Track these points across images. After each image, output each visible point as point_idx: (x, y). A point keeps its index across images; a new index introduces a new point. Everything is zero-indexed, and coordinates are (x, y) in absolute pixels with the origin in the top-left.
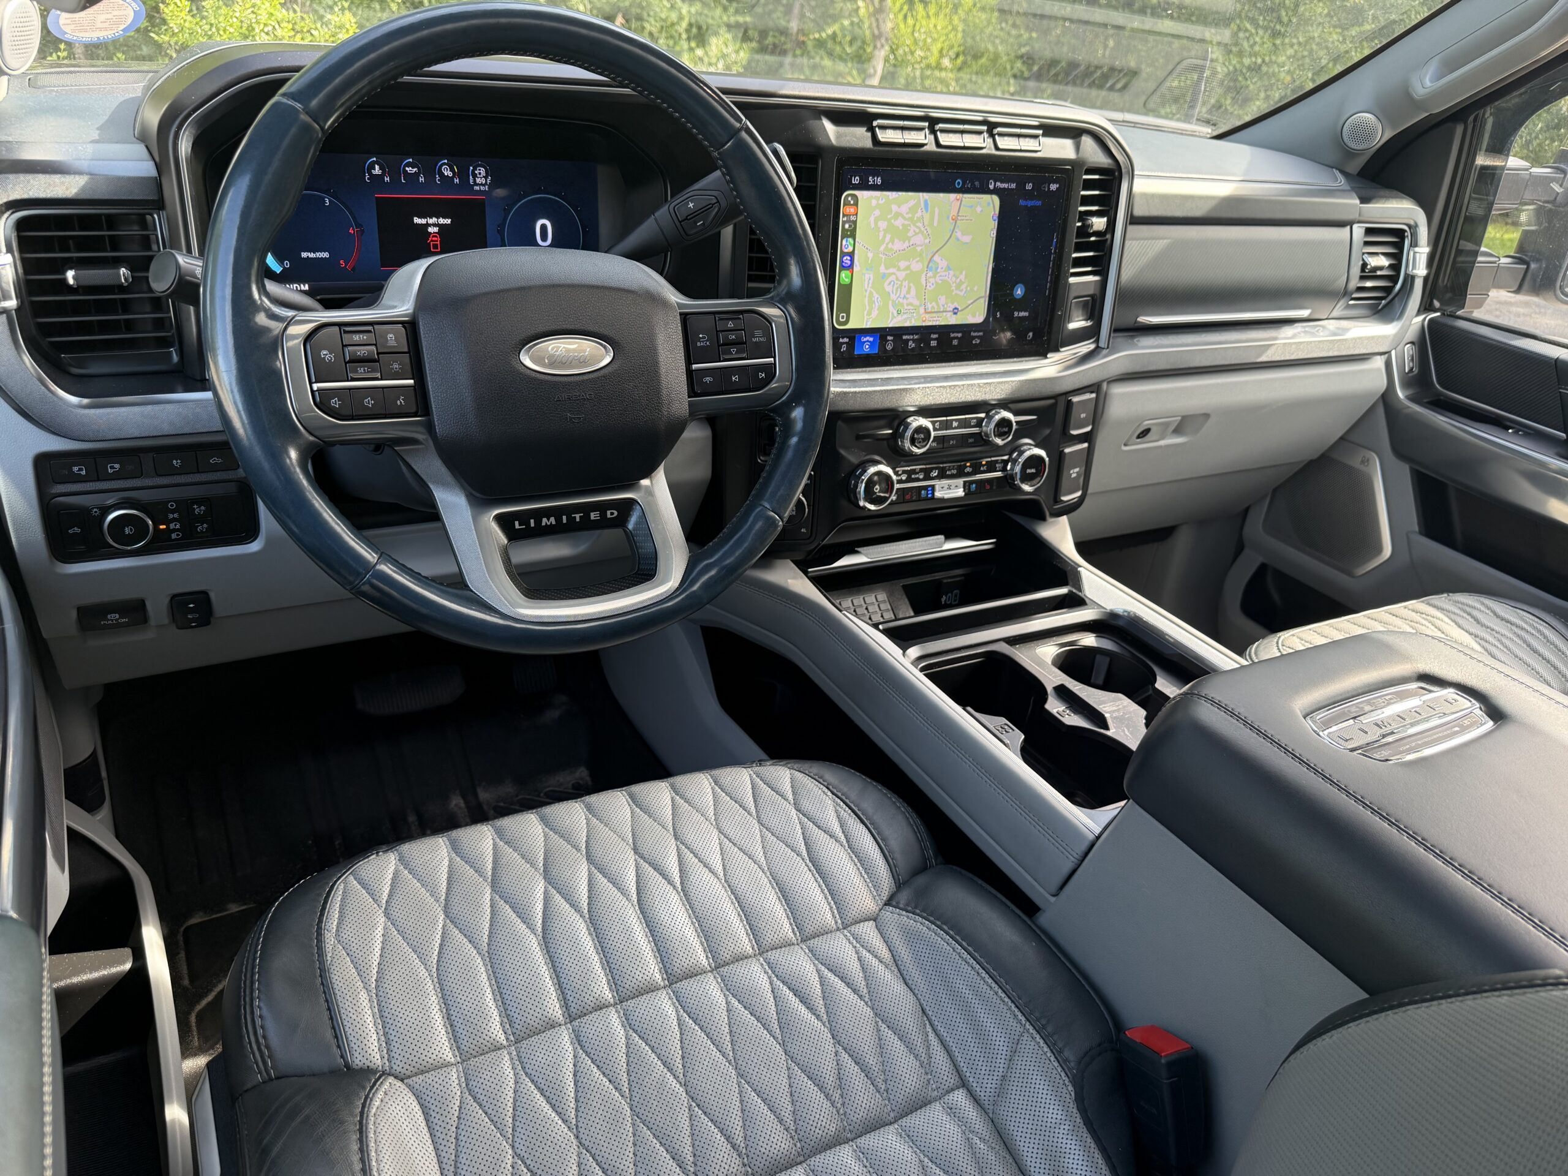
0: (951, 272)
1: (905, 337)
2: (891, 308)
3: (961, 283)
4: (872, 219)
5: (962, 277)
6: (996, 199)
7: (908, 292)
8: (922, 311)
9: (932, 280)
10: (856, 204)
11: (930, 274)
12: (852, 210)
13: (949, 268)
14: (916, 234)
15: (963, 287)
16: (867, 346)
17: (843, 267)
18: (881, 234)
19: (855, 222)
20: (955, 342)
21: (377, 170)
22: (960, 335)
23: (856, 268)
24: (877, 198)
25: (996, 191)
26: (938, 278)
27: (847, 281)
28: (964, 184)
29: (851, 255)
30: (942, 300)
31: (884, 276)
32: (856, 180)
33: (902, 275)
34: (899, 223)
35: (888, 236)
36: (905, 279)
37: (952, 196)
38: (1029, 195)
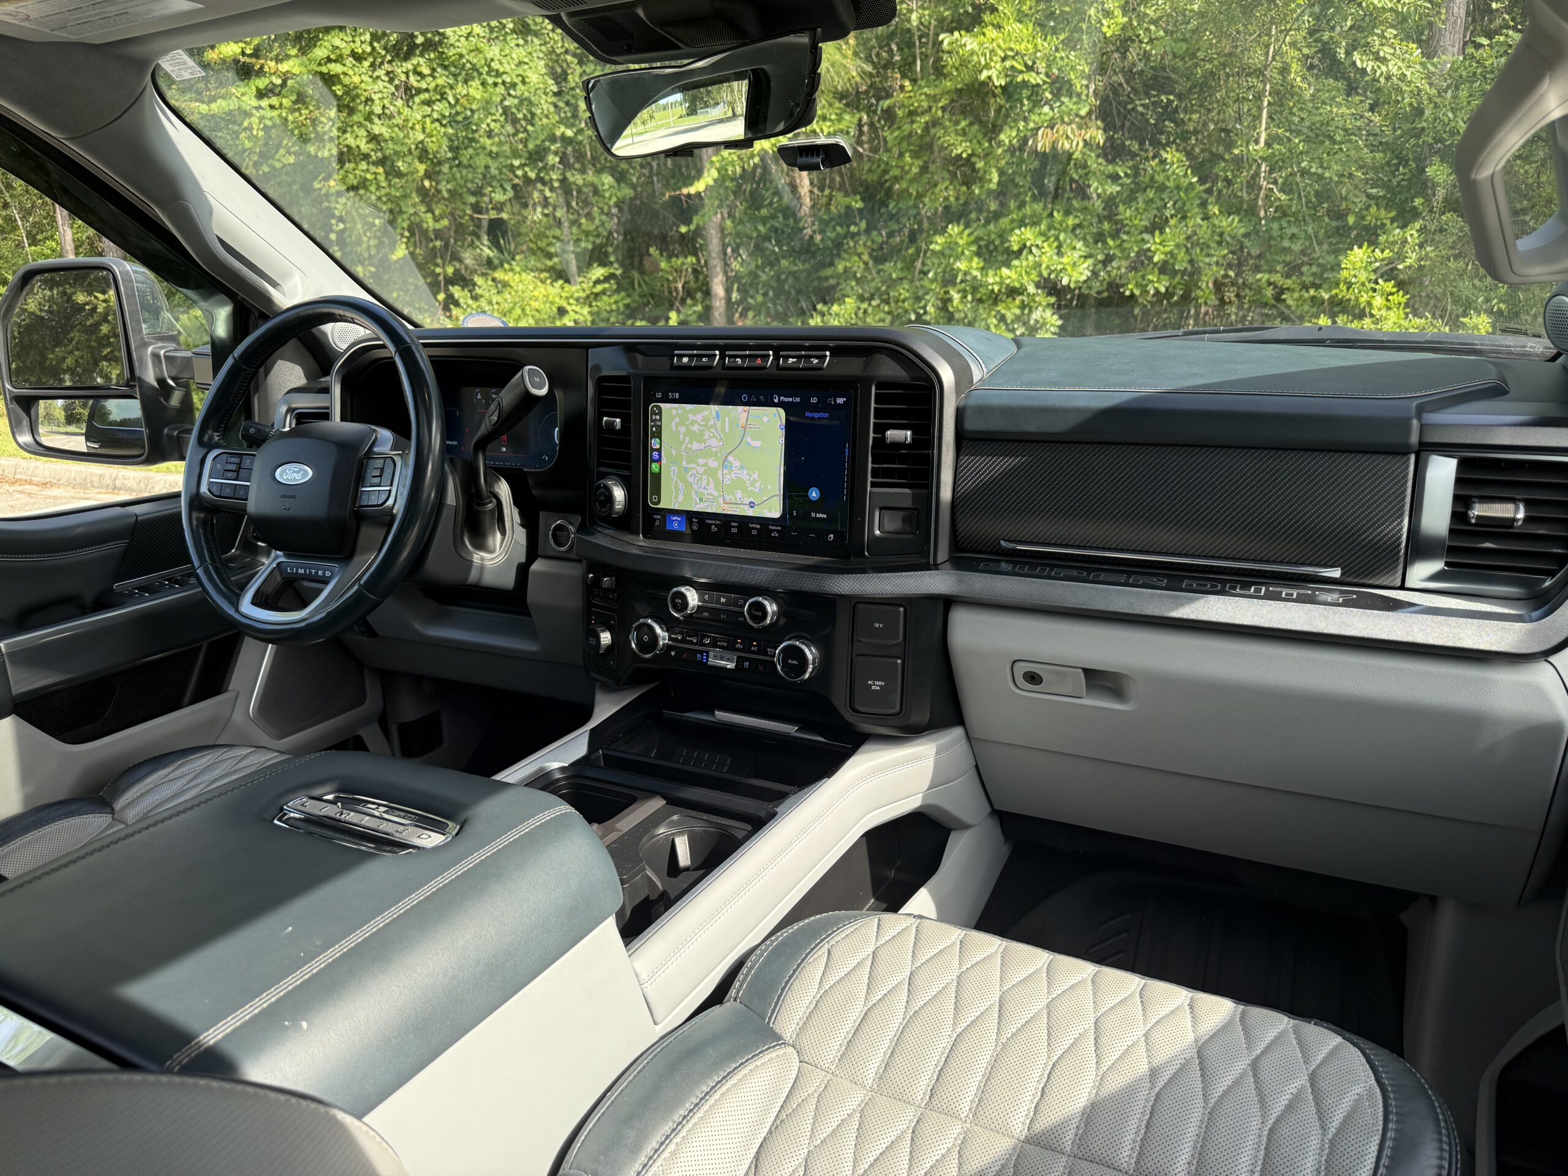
0: (745, 472)
1: (708, 521)
2: (694, 497)
3: (755, 481)
4: (673, 424)
5: (755, 476)
6: (782, 412)
7: (708, 484)
8: (721, 501)
9: (728, 476)
10: (660, 414)
11: (726, 471)
12: (658, 417)
13: (742, 467)
14: (711, 438)
15: (757, 485)
16: (676, 524)
17: (653, 461)
18: (682, 436)
19: (660, 427)
20: (754, 532)
21: (479, 397)
22: (758, 526)
23: (664, 461)
24: (676, 409)
25: (780, 405)
26: (733, 475)
27: (657, 470)
28: (749, 398)
29: (659, 450)
30: (739, 494)
31: (686, 469)
32: (659, 395)
33: (701, 470)
34: (695, 428)
35: (687, 439)
36: (704, 473)
37: (740, 408)
38: (814, 408)
